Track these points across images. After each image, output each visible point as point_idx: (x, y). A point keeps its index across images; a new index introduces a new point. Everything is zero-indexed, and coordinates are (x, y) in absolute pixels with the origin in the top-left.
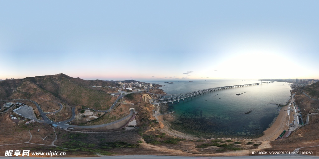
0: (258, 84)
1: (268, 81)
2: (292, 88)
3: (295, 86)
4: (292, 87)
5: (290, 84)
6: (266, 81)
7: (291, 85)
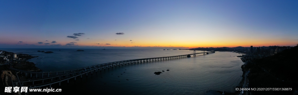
0: (189, 56)
1: (206, 52)
2: (244, 61)
3: (249, 58)
4: (244, 59)
5: (241, 55)
6: (203, 52)
7: (243, 56)
